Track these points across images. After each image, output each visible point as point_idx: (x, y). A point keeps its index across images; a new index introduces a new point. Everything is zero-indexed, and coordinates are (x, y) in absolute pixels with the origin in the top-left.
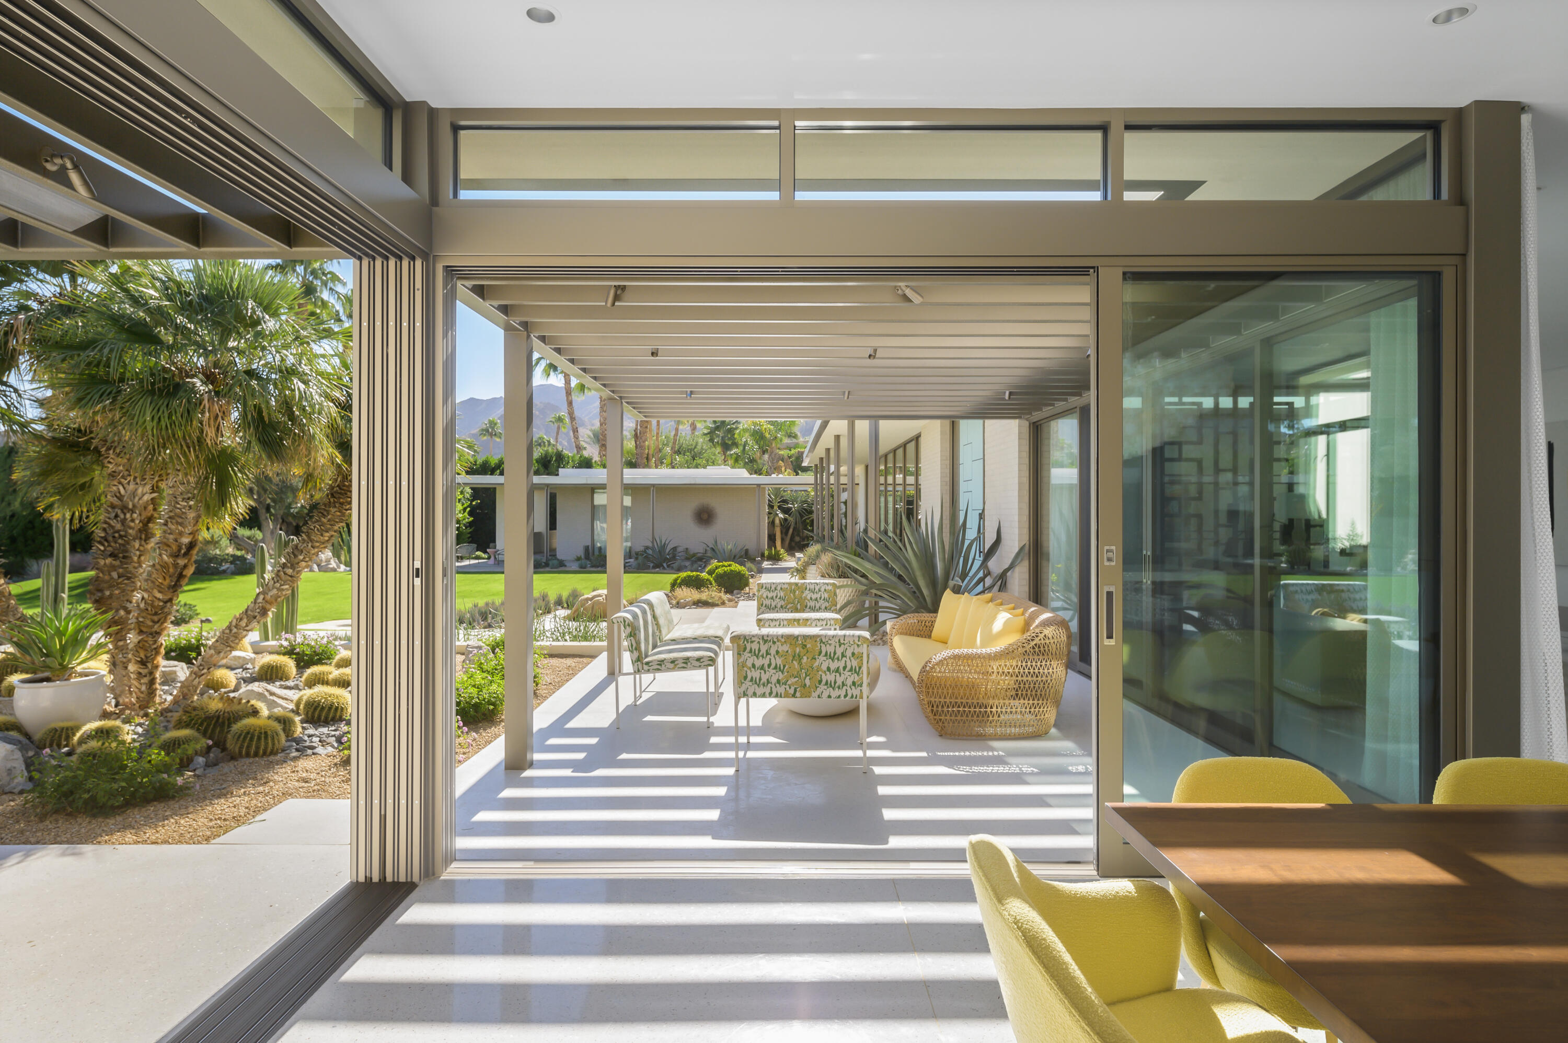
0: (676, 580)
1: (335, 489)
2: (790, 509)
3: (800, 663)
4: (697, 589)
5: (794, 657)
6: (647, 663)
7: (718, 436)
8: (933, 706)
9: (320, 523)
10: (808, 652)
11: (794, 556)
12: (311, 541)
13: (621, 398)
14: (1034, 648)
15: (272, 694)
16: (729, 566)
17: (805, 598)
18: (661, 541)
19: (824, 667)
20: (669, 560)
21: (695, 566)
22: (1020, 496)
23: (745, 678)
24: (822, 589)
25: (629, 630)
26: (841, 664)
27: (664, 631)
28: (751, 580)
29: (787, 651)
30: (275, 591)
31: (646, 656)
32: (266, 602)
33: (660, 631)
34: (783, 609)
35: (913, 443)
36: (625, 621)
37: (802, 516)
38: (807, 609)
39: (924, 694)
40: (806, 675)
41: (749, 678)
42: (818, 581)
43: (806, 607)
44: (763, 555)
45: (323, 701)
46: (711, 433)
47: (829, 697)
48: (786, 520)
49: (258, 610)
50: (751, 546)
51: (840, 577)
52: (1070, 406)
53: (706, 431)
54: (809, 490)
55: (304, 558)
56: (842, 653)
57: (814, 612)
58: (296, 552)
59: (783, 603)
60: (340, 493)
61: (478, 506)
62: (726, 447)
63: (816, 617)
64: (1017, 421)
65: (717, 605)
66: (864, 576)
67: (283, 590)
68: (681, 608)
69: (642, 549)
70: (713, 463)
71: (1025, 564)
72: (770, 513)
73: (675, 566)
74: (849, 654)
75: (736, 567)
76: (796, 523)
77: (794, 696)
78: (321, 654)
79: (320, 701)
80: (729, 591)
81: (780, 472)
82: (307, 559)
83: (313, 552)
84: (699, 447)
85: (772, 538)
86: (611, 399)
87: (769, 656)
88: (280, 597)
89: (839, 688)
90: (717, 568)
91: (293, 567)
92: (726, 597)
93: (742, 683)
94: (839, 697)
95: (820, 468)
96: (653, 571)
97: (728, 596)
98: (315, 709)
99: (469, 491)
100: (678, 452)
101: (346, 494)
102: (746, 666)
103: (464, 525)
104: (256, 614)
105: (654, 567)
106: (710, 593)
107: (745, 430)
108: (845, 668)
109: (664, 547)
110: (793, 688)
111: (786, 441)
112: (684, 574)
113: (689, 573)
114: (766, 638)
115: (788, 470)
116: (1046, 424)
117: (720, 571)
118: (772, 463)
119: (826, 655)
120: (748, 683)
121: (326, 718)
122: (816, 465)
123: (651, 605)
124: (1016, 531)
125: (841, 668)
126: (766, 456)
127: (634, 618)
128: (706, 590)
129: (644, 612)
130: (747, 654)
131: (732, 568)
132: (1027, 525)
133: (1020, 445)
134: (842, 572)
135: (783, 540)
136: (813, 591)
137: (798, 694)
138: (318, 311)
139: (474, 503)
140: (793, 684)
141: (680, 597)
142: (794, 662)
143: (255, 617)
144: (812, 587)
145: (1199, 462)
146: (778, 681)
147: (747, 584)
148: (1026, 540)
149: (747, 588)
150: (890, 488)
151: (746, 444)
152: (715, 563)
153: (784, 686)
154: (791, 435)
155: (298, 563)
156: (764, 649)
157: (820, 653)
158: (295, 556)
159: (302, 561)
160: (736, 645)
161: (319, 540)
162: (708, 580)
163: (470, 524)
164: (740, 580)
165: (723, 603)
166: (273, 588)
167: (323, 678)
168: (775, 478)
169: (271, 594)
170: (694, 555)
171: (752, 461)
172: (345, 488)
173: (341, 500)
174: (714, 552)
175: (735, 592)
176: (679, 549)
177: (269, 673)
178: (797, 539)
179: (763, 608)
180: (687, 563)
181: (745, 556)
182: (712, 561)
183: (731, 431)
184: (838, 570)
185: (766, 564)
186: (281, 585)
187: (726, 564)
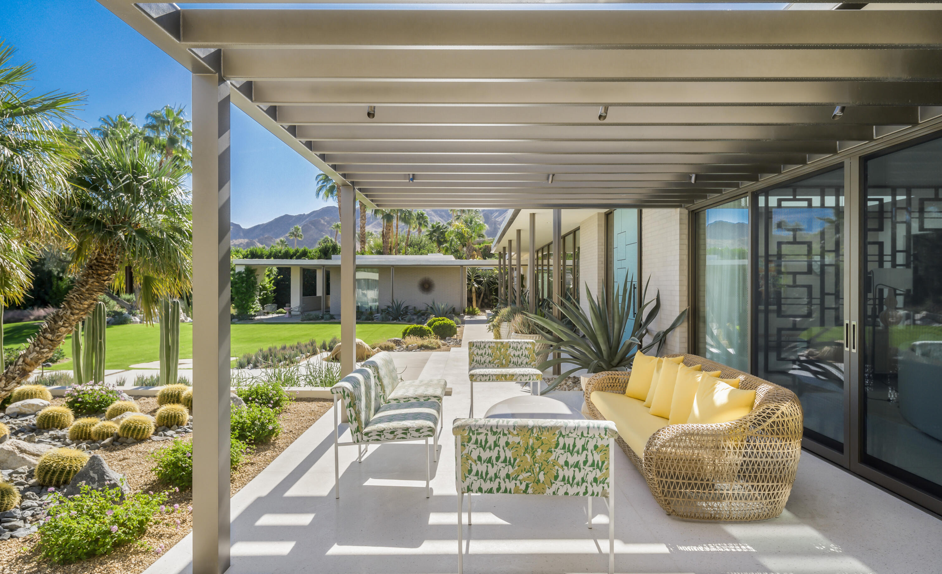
0: (406, 330)
1: (93, 262)
2: (481, 281)
3: (533, 456)
4: (421, 337)
5: (526, 449)
6: (367, 434)
7: (435, 236)
8: (664, 487)
9: (79, 293)
10: (542, 444)
11: (485, 312)
12: (71, 308)
13: (353, 183)
14: (772, 426)
15: (22, 451)
16: (443, 320)
17: (510, 355)
18: (397, 303)
19: (561, 461)
20: (403, 315)
21: (420, 319)
22: (681, 270)
23: (470, 471)
24: (524, 348)
25: (348, 400)
26: (582, 458)
27: (387, 392)
28: (458, 329)
29: (519, 443)
30: (35, 354)
31: (367, 424)
32: (26, 364)
33: (384, 391)
34: (491, 364)
35: (572, 235)
36: (344, 392)
37: (489, 286)
38: (511, 365)
39: (654, 474)
40: (540, 470)
41: (474, 472)
42: (519, 340)
43: (510, 362)
44: (464, 312)
45: (54, 465)
46: (431, 234)
47: (566, 493)
48: (479, 288)
49: (18, 372)
50: (457, 305)
51: (530, 334)
52: (740, 191)
53: (427, 233)
54: (494, 269)
55: (64, 324)
56: (583, 446)
57: (517, 367)
58: (57, 319)
59: (490, 359)
60: (98, 266)
61: (282, 280)
62: (440, 243)
63: (521, 373)
64: (678, 210)
65: (435, 349)
66: (549, 332)
67: (43, 353)
68: (409, 351)
69: (386, 307)
70: (432, 252)
71: (685, 325)
72: (468, 284)
73: (406, 319)
74: (590, 446)
75: (447, 321)
76: (485, 291)
77: (525, 492)
78: (101, 402)
79: (51, 465)
80: (443, 338)
81: (474, 258)
82: (67, 325)
83: (73, 318)
84: (423, 243)
85: (470, 300)
86: (345, 185)
87: (497, 448)
88: (41, 359)
89: (578, 484)
90: (434, 321)
91: (53, 331)
92: (440, 342)
93: (466, 477)
94: (578, 494)
95: (501, 256)
96: (392, 322)
97: (443, 341)
98: (47, 473)
99: (276, 270)
100: (410, 246)
101: (103, 266)
102: (471, 459)
103: (270, 291)
104: (16, 375)
105: (393, 320)
106: (430, 340)
107: (451, 232)
108: (585, 463)
109: (399, 306)
110: (524, 484)
111: (477, 239)
112: (412, 326)
113: (415, 325)
114: (495, 430)
115: (479, 257)
116: (702, 212)
117: (437, 323)
118: (469, 252)
119: (564, 447)
120: (472, 477)
121: (58, 482)
122: (500, 253)
123: (376, 367)
124: (678, 298)
125: (581, 463)
126: (465, 249)
127: (355, 387)
128: (427, 338)
129: (367, 377)
130: (471, 446)
131: (445, 322)
132: (686, 293)
133: (681, 229)
134: (532, 330)
135: (477, 301)
136: (515, 349)
137: (530, 490)
138: (180, 155)
139: (279, 277)
140: (524, 479)
141: (408, 343)
142: (526, 455)
143: (14, 378)
144: (515, 345)
145: (809, 244)
146: (508, 476)
147: (455, 333)
148: (685, 307)
149: (455, 336)
150: (545, 268)
151: (452, 240)
152: (433, 318)
153: (514, 481)
154: (480, 236)
155: (59, 328)
156: (492, 439)
157: (557, 445)
158: (56, 322)
159: (62, 326)
160: (459, 437)
161: (78, 307)
162: (428, 330)
163: (275, 291)
164: (450, 330)
165: (439, 347)
166: (33, 352)
167: (86, 430)
168: (471, 261)
169: (31, 356)
170: (419, 311)
171: (457, 251)
172: (102, 261)
173: (99, 272)
174: (432, 310)
175: (447, 338)
176: (410, 308)
177: (46, 422)
178: (486, 301)
179: (474, 363)
180: (415, 317)
181: (453, 312)
182: (431, 316)
183: (443, 233)
184: (529, 328)
185: (466, 318)
186: (41, 348)
187: (441, 318)
